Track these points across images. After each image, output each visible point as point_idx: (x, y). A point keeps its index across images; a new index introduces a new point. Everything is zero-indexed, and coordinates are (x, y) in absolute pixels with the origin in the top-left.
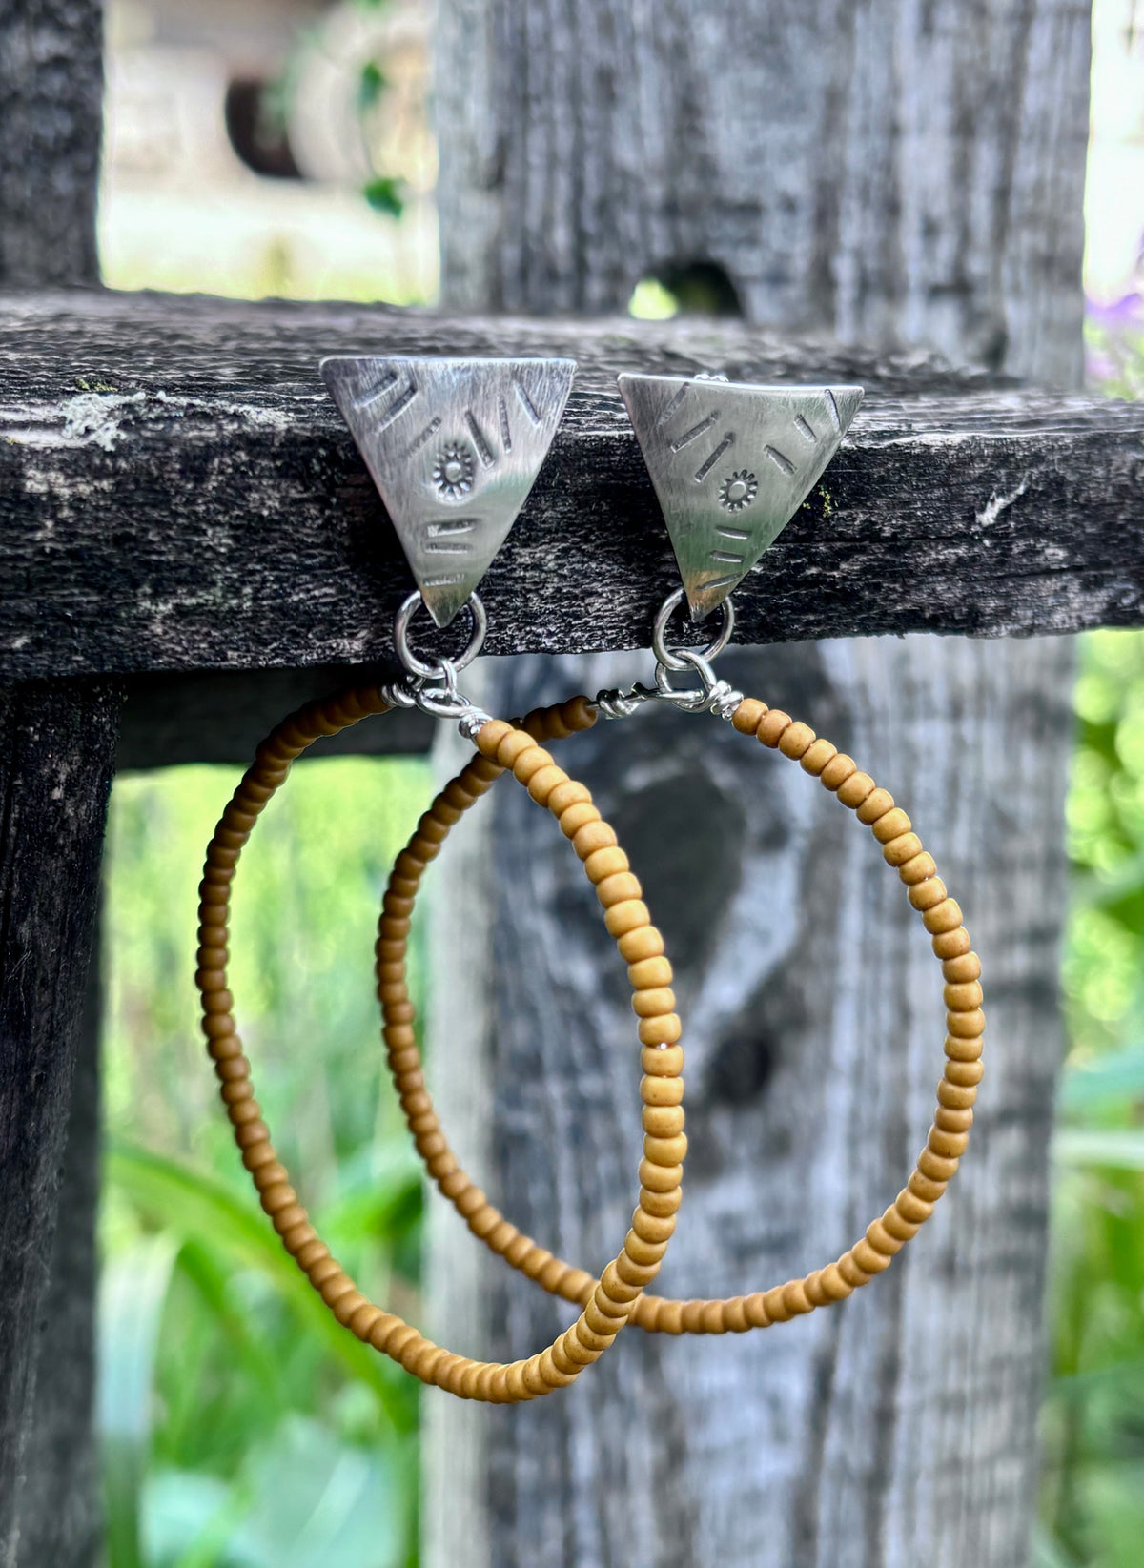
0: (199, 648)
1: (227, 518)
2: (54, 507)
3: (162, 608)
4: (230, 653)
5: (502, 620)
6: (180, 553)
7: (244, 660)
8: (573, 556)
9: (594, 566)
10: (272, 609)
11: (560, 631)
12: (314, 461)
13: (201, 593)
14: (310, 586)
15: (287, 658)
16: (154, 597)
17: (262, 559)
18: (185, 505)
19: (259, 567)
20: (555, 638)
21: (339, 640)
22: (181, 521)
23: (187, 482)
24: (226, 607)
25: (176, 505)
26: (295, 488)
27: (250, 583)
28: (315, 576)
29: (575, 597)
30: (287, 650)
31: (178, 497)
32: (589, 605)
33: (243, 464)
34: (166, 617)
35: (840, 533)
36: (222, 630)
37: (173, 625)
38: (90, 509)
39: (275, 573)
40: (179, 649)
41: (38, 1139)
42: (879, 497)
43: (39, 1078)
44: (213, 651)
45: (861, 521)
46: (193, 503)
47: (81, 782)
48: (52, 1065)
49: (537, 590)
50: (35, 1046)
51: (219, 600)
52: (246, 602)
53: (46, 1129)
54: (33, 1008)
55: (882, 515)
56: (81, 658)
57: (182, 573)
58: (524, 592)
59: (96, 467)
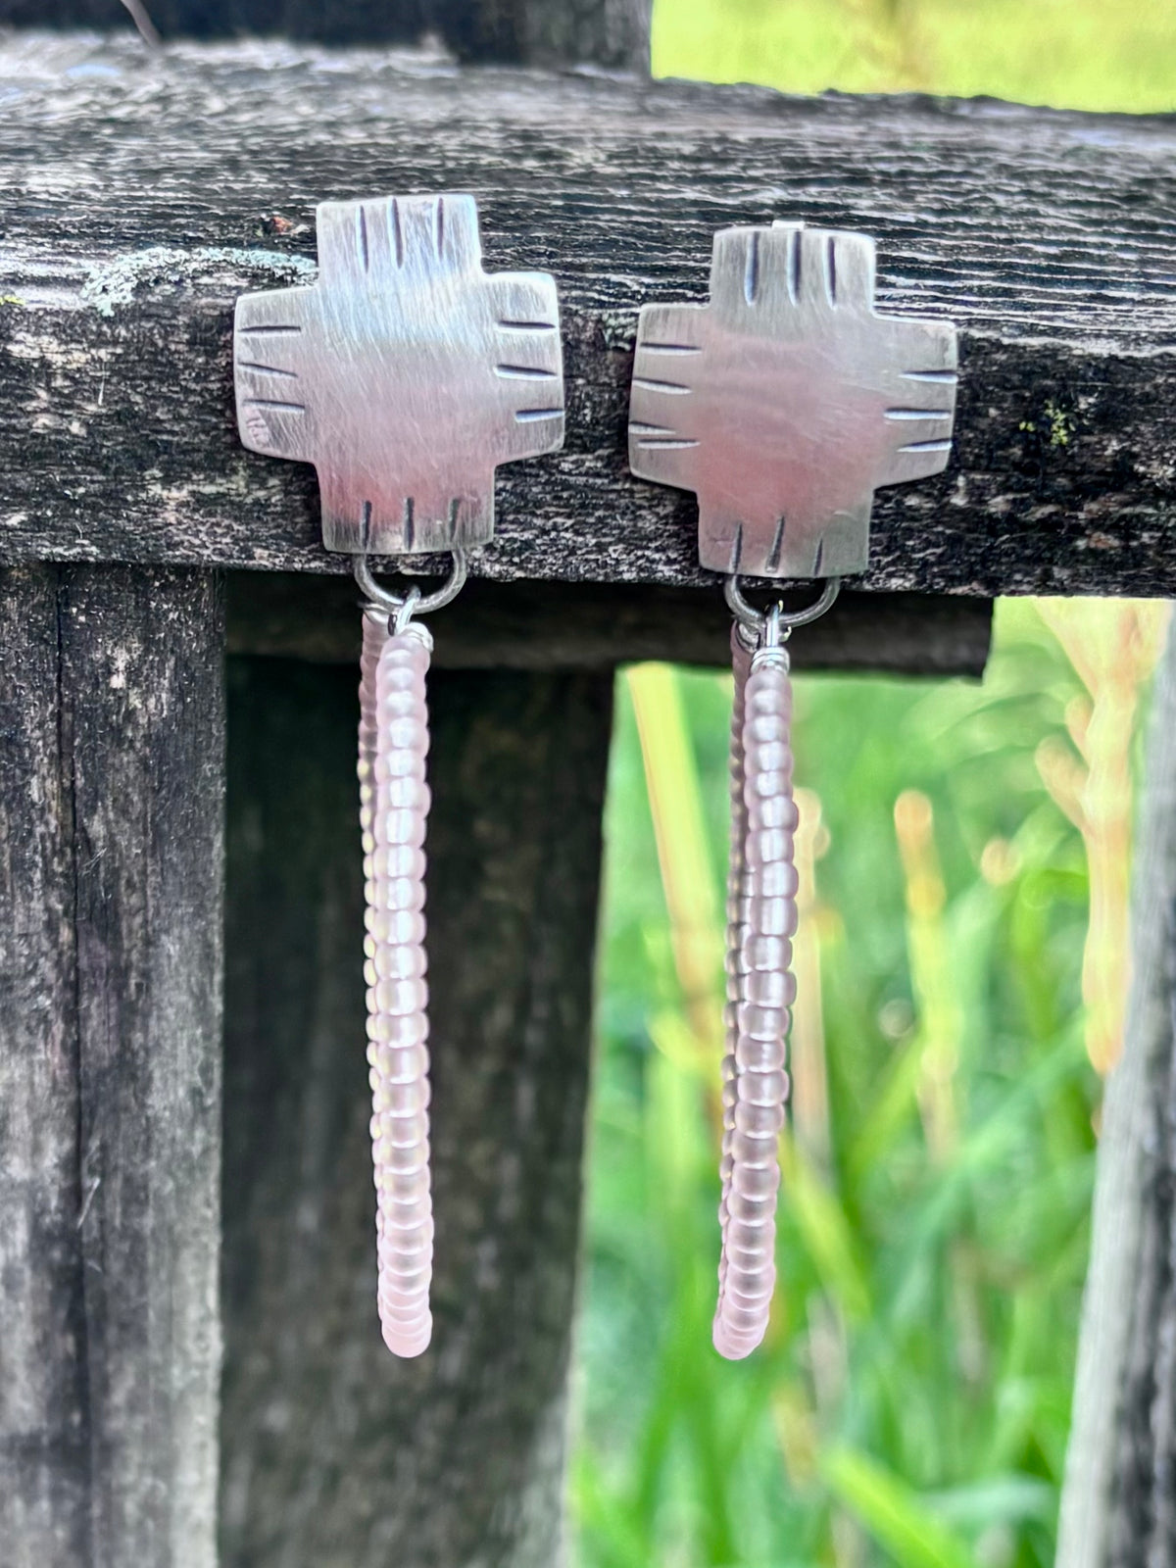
0: (220, 543)
2: (47, 374)
3: (175, 494)
4: (258, 552)
5: (604, 540)
6: (196, 434)
7: (277, 561)
10: (307, 505)
11: (684, 559)
13: (219, 481)
15: (327, 562)
16: (167, 481)
18: (196, 380)
20: (677, 567)
22: (192, 399)
23: (198, 356)
24: (249, 500)
25: (185, 379)
27: (279, 473)
31: (187, 372)
34: (182, 504)
35: (1085, 464)
36: (247, 524)
37: (189, 514)
38: (88, 380)
40: (197, 542)
41: (147, 1051)
42: (1143, 420)
43: (139, 986)
44: (237, 548)
45: (1114, 451)
46: (206, 379)
47: (145, 672)
48: (154, 975)
49: (650, 507)
50: (129, 951)
51: (243, 490)
52: (275, 495)
53: (158, 1044)
54: (121, 909)
55: (1147, 444)
56: (86, 542)
57: (198, 457)
58: (632, 508)
59: (92, 332)
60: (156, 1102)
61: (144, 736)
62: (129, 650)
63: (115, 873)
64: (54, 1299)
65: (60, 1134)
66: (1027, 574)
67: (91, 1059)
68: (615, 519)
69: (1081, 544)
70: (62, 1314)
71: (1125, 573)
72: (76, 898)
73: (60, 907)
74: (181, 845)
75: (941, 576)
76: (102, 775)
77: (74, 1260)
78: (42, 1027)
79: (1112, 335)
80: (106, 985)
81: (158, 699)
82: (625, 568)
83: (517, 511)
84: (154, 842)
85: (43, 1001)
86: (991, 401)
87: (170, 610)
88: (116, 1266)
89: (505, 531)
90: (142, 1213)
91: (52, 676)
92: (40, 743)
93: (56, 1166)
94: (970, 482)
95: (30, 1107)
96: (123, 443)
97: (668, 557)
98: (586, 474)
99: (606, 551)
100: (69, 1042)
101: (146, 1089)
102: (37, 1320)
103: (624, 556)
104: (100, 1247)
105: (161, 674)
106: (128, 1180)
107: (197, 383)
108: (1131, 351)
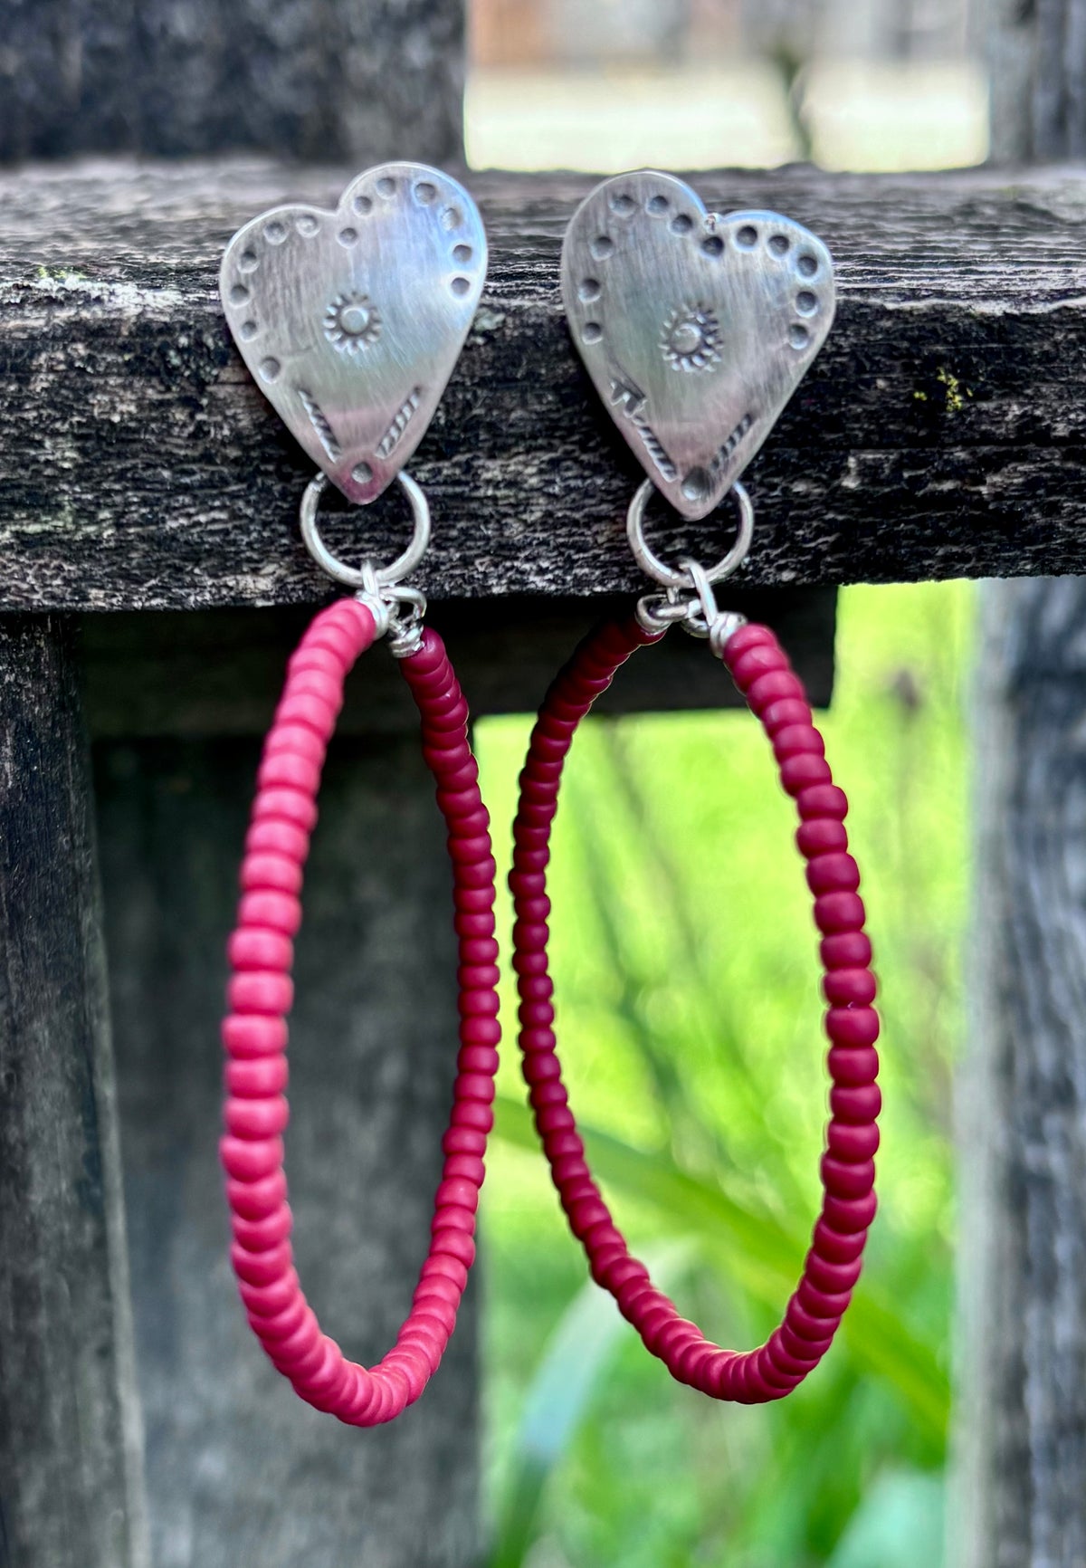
0: (51, 585)
1: (67, 426)
4: (93, 592)
5: (469, 553)
6: (13, 470)
7: (114, 601)
8: (568, 469)
9: (599, 481)
10: (142, 538)
11: (558, 568)
12: (172, 353)
13: (44, 518)
14: (192, 510)
15: (170, 598)
17: (120, 476)
18: (9, 411)
19: (117, 487)
20: (550, 576)
21: (239, 577)
23: (10, 383)
24: (79, 537)
26: (153, 387)
27: (107, 506)
28: (195, 497)
29: (576, 523)
30: (169, 589)
32: (597, 533)
33: (81, 359)
34: (5, 548)
35: (984, 433)
36: (79, 563)
37: (14, 557)
39: (141, 494)
40: (25, 586)
41: (25, 1145)
42: (1044, 381)
44: (69, 590)
45: (1015, 416)
46: (20, 408)
48: (24, 1064)
49: (516, 514)
51: (70, 527)
52: (106, 529)
53: (35, 1136)
55: (1050, 406)
57: (17, 494)
58: (497, 517)
60: (37, 1197)
68: (479, 529)
71: (1033, 548)
74: (42, 923)
75: (837, 566)
79: (1000, 296)
82: (494, 581)
84: (11, 923)
86: (880, 371)
90: (34, 1313)
94: (860, 462)
97: (539, 566)
98: (445, 483)
99: (473, 564)
103: (492, 569)
106: (17, 1283)
107: (11, 414)
108: (1024, 308)
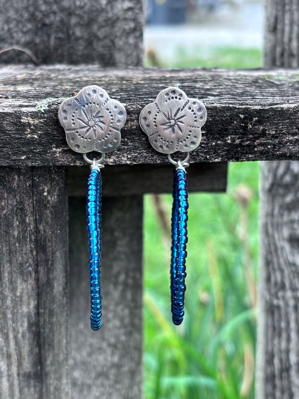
0: (69, 160)
2: (30, 126)
3: (58, 150)
4: (77, 162)
7: (81, 163)
16: (57, 148)
21: (107, 159)
34: (60, 152)
35: (256, 132)
36: (75, 156)
37: (62, 154)
38: (39, 126)
40: (64, 160)
41: (53, 279)
42: (267, 122)
43: (51, 264)
44: (73, 161)
45: (262, 129)
47: (51, 191)
48: (54, 261)
50: (49, 256)
53: (56, 277)
54: (47, 246)
55: (269, 127)
56: (39, 162)
57: (63, 142)
59: (39, 116)
60: (55, 291)
61: (51, 206)
62: (48, 187)
63: (45, 238)
64: (33, 339)
65: (34, 301)
66: (245, 156)
67: (41, 282)
69: (256, 149)
70: (35, 343)
71: (266, 155)
72: (37, 244)
73: (33, 247)
75: (226, 158)
76: (42, 215)
77: (38, 330)
78: (30, 275)
79: (259, 105)
80: (44, 264)
81: (54, 197)
82: (158, 160)
83: (133, 149)
84: (54, 230)
85: (30, 269)
86: (235, 120)
87: (56, 177)
88: (47, 331)
89: (131, 154)
90: (53, 317)
91: (31, 193)
92: (28, 209)
93: (33, 308)
94: (231, 137)
95: (27, 294)
96: (47, 139)
99: (154, 157)
100: (36, 278)
101: (53, 288)
102: (29, 345)
103: (157, 158)
104: (44, 326)
105: (55, 192)
106: (50, 310)
108: (264, 108)
